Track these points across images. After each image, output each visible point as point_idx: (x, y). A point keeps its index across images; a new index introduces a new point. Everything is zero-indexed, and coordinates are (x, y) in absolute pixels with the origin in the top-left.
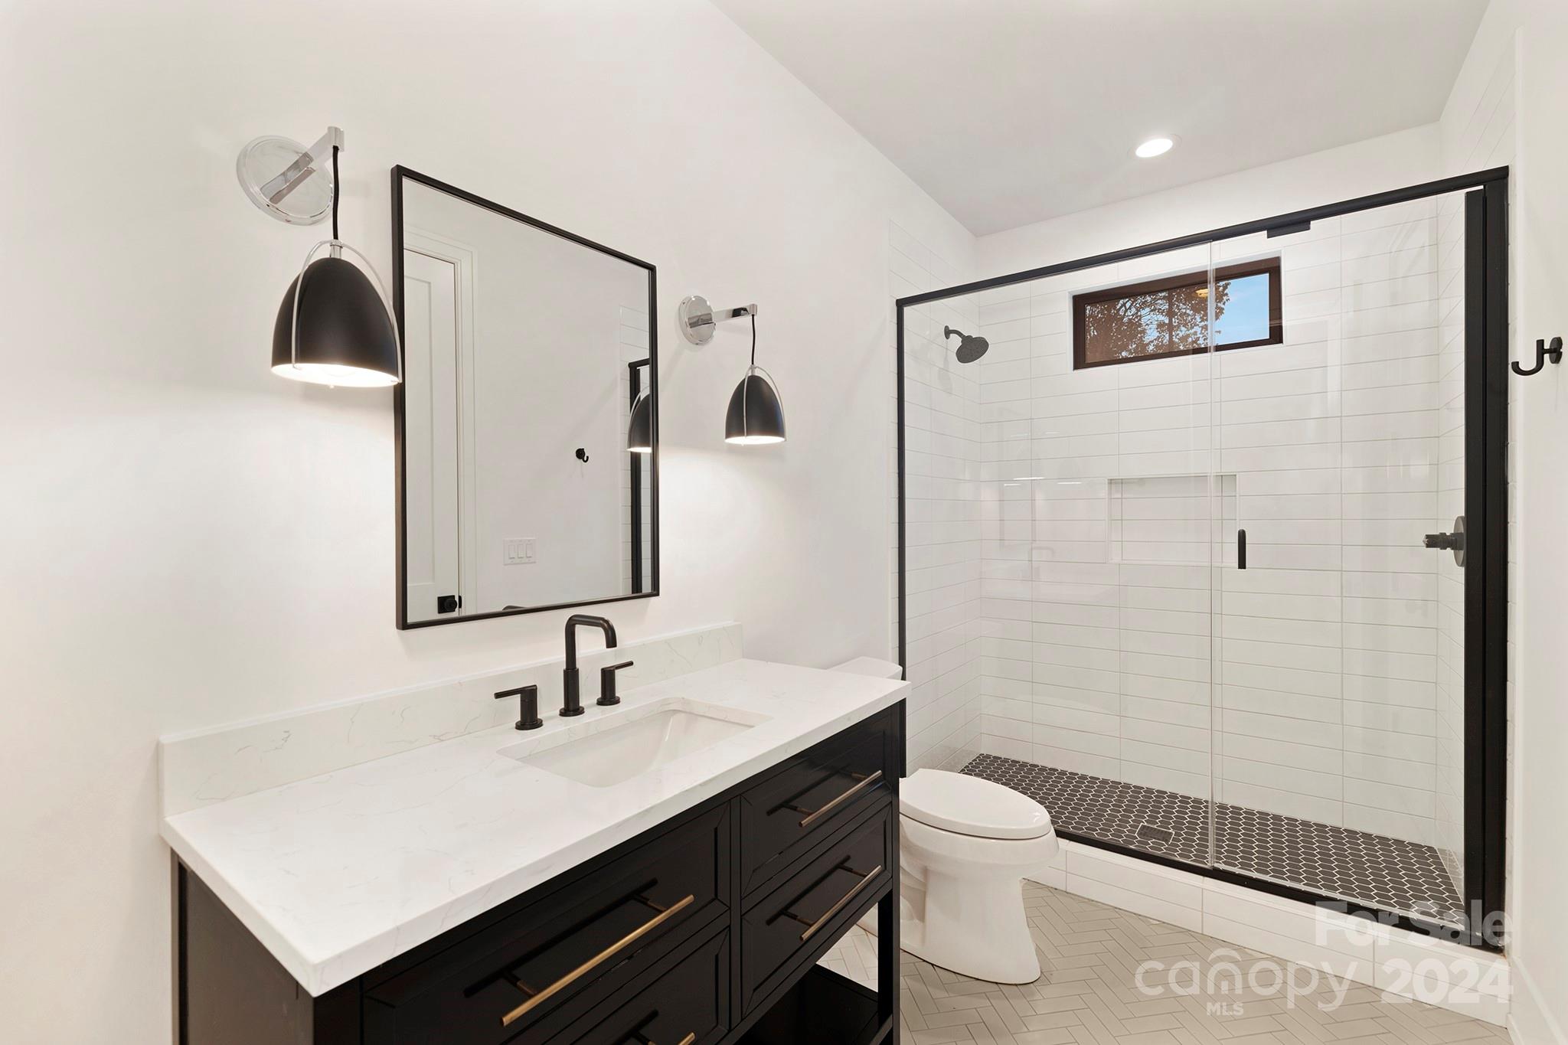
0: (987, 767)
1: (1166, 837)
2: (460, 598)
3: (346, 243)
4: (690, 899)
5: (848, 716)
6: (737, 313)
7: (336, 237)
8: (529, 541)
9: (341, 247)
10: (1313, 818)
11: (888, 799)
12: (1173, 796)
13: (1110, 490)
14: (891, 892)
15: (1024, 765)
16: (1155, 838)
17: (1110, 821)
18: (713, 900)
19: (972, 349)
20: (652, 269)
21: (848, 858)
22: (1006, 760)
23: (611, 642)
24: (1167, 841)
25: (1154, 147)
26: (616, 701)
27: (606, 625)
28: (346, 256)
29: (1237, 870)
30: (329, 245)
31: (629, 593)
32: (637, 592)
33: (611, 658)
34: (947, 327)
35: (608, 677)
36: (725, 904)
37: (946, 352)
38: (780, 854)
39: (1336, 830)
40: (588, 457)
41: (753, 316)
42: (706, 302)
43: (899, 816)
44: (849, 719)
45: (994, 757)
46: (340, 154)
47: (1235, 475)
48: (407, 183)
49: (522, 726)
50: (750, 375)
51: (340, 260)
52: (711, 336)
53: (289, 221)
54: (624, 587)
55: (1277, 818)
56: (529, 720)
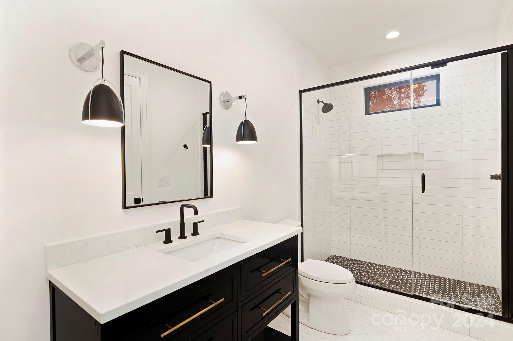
0: (333, 259)
1: (398, 284)
2: (142, 198)
3: (106, 79)
4: (223, 299)
5: (279, 239)
6: (240, 97)
7: (103, 77)
8: (167, 178)
9: (104, 81)
10: (452, 277)
11: (294, 269)
12: (402, 270)
13: (379, 159)
14: (295, 302)
15: (348, 259)
16: (394, 285)
17: (378, 278)
18: (231, 301)
19: (327, 108)
20: (210, 83)
21: (280, 289)
22: (341, 257)
23: (196, 213)
24: (398, 286)
25: (393, 35)
26: (198, 234)
27: (194, 207)
28: (106, 83)
29: (423, 296)
30: (100, 80)
31: (203, 196)
32: (206, 196)
33: (196, 219)
34: (318, 100)
35: (195, 226)
36: (236, 303)
37: (318, 109)
38: (255, 286)
39: (460, 282)
40: (188, 148)
41: (246, 99)
42: (229, 93)
43: (298, 275)
44: (279, 240)
45: (337, 256)
46: (104, 49)
47: (424, 153)
48: (125, 56)
49: (165, 242)
50: (245, 119)
51: (104, 85)
52: (231, 105)
53: (86, 71)
54: (201, 194)
55: (439, 277)
56: (168, 240)
